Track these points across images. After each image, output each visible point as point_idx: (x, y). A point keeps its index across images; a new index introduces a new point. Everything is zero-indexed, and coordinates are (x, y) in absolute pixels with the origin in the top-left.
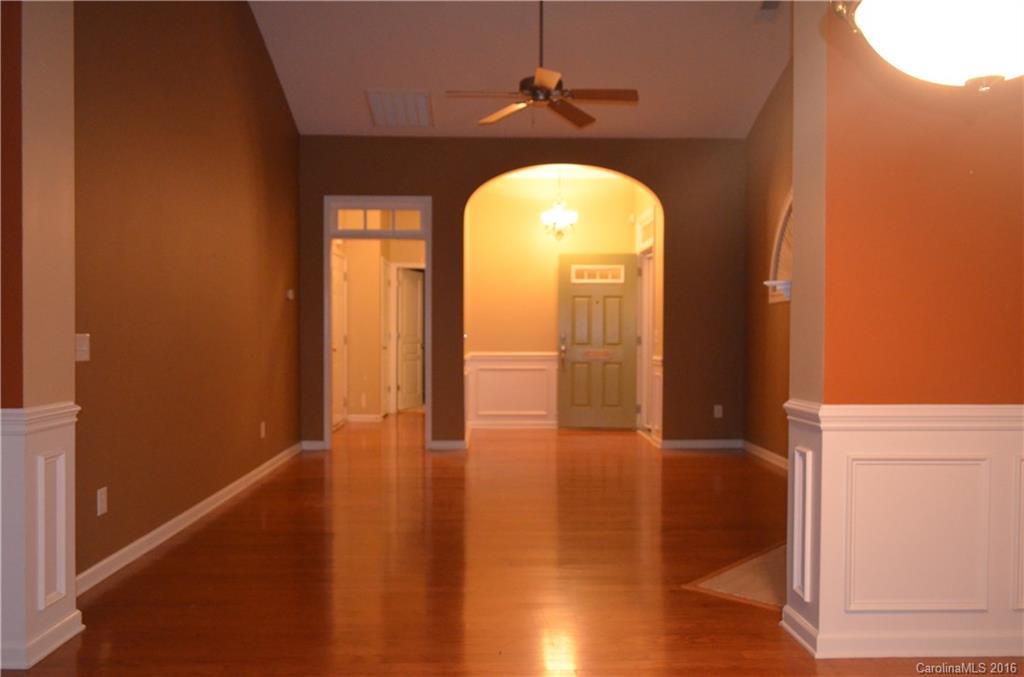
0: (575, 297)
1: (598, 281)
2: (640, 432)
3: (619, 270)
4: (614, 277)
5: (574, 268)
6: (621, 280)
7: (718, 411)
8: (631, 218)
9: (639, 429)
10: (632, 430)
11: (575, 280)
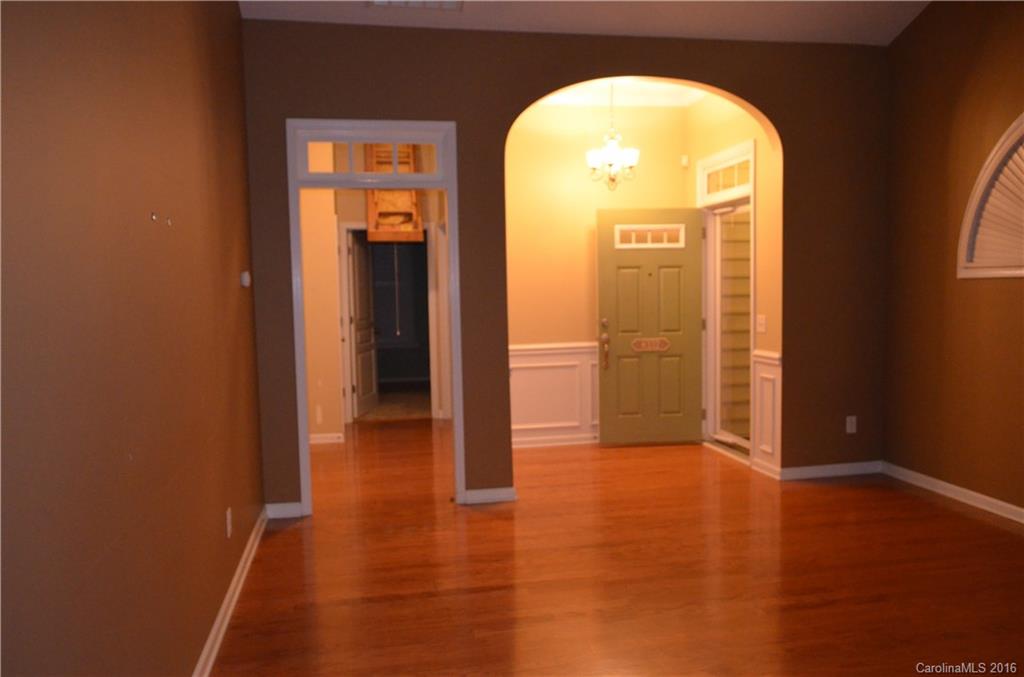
0: (619, 268)
1: (649, 245)
2: (706, 444)
3: (678, 231)
4: (670, 240)
5: (618, 228)
6: (681, 244)
7: (851, 425)
8: (684, 161)
9: (704, 441)
10: (696, 444)
11: (619, 246)
